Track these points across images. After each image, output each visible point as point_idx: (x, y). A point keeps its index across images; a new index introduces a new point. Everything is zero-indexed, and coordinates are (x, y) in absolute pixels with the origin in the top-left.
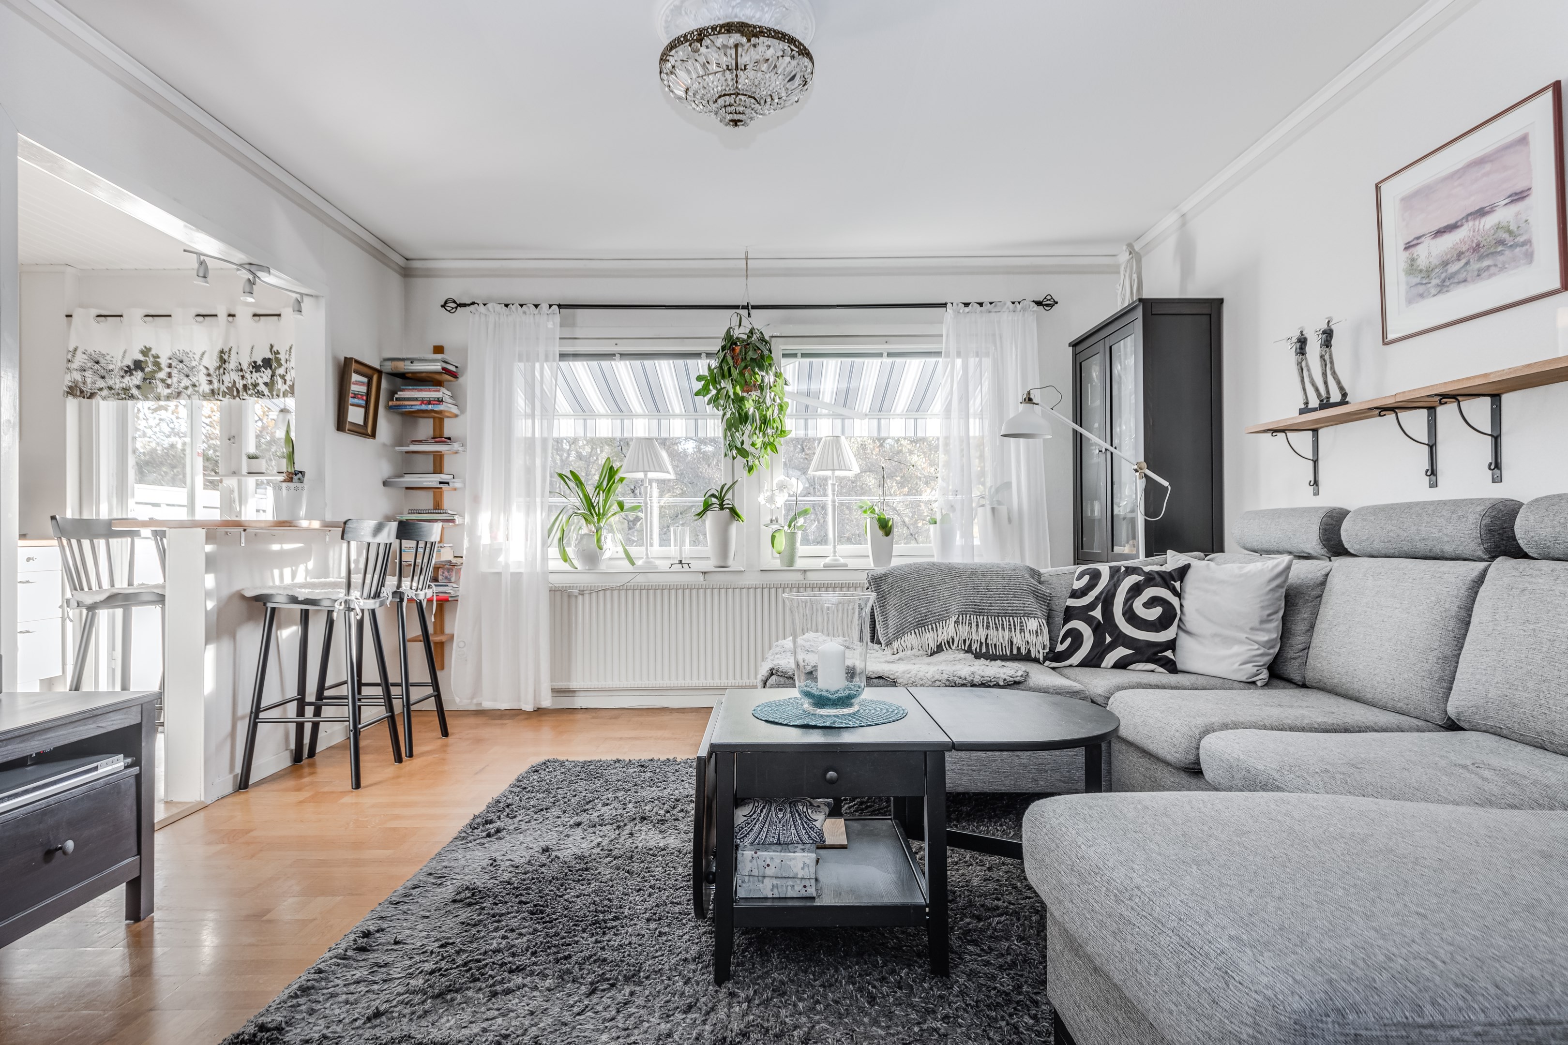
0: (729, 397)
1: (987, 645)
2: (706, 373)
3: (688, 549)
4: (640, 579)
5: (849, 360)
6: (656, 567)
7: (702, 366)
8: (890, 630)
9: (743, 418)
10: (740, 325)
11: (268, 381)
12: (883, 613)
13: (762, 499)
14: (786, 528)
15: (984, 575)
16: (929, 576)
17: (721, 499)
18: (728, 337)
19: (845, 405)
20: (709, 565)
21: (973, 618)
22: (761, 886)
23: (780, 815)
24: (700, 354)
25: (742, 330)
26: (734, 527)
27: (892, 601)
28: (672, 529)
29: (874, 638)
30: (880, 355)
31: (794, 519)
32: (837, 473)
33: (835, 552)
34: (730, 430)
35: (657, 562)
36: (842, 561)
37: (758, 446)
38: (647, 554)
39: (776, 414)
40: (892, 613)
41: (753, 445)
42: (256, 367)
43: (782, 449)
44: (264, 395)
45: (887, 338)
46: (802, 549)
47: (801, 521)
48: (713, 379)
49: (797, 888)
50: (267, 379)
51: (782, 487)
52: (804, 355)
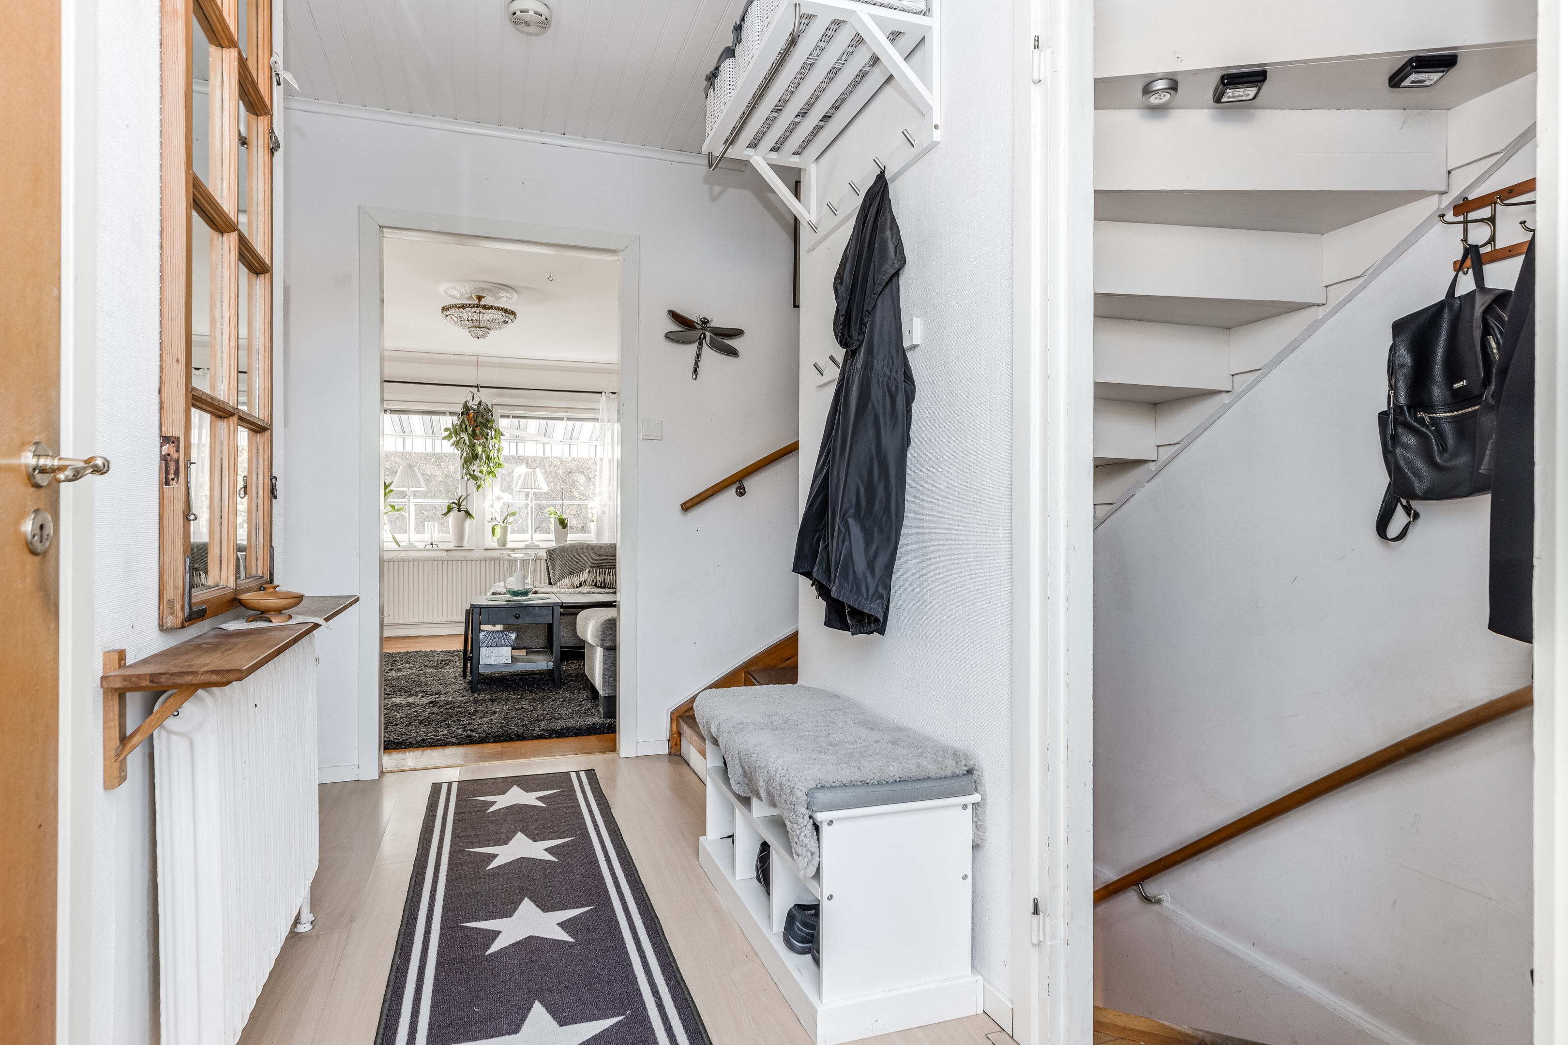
0: (466, 444)
1: (604, 583)
2: (450, 426)
3: (437, 536)
4: (403, 555)
5: (545, 421)
6: (416, 547)
7: (449, 421)
8: (556, 577)
9: (475, 457)
10: (473, 400)
12: (553, 568)
13: (486, 505)
14: (501, 523)
15: (605, 549)
16: (577, 549)
17: (459, 505)
18: (466, 408)
19: (545, 435)
20: (451, 546)
21: (598, 570)
22: (489, 660)
23: (498, 635)
24: (445, 413)
25: (474, 402)
26: (468, 522)
27: (558, 562)
28: (426, 523)
29: (550, 584)
30: (562, 419)
31: (507, 518)
32: (534, 490)
33: (532, 538)
34: (466, 464)
35: (416, 544)
36: (537, 543)
37: (485, 472)
38: (409, 539)
39: (496, 455)
40: (558, 568)
41: (481, 472)
43: (499, 476)
45: (566, 409)
46: (510, 537)
47: (511, 519)
48: (455, 431)
49: (504, 660)
51: (499, 498)
52: (513, 417)
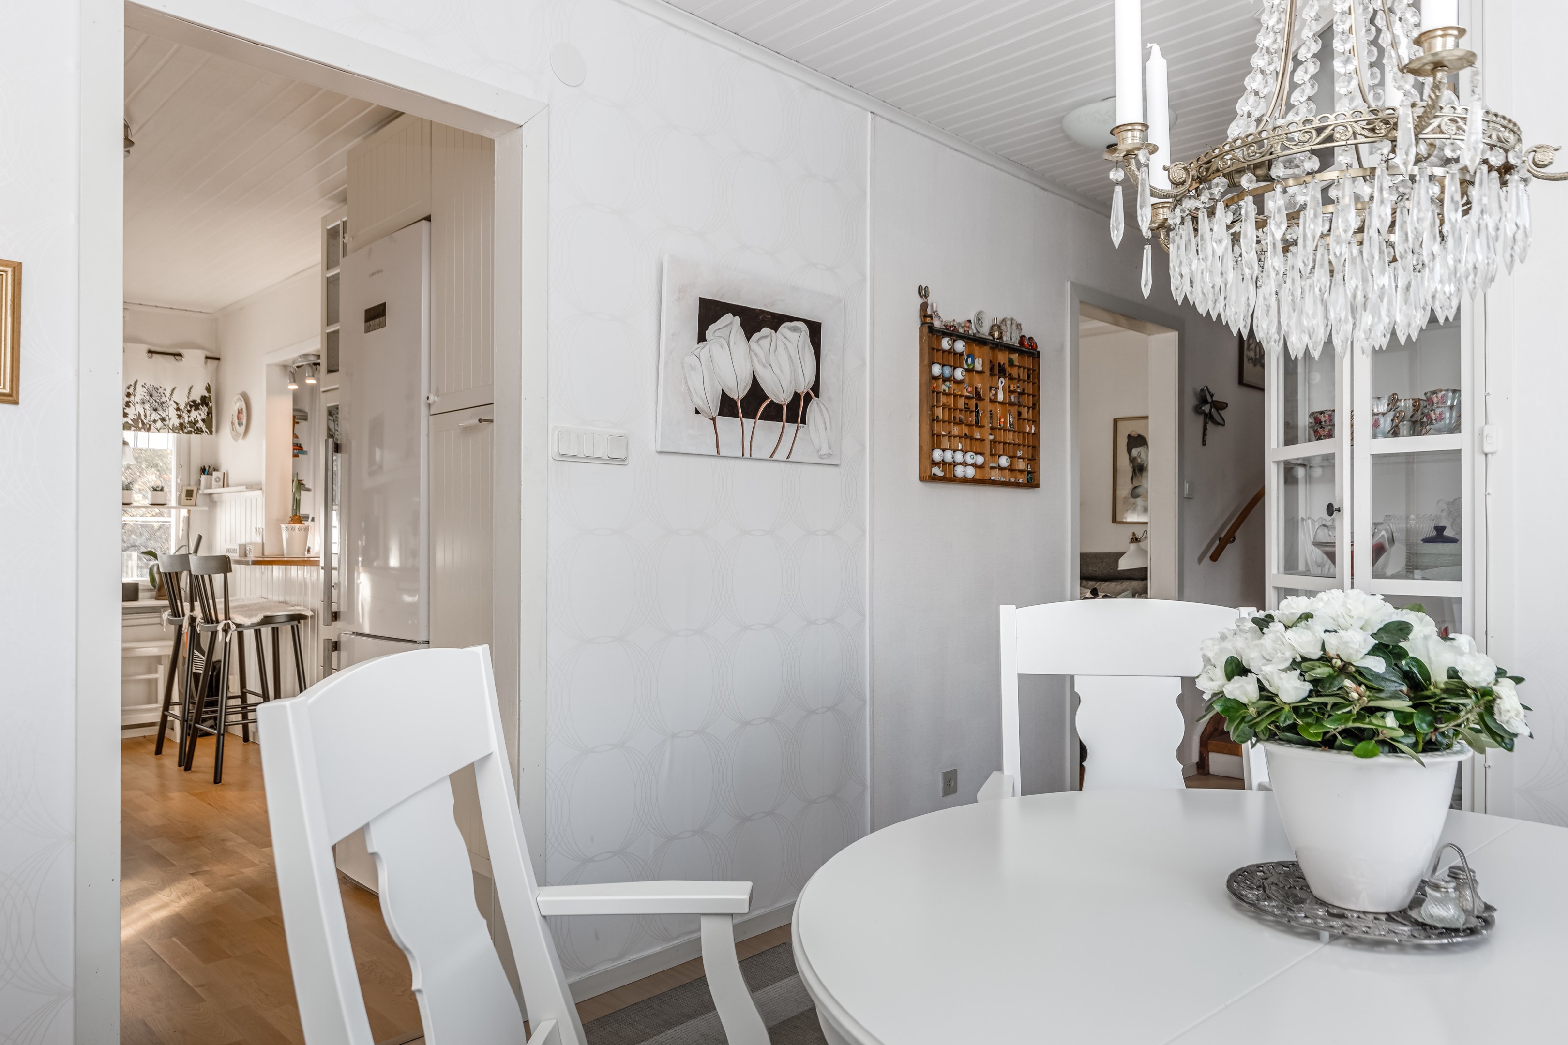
11: (205, 418)
42: (195, 405)
44: (202, 431)
50: (204, 416)
